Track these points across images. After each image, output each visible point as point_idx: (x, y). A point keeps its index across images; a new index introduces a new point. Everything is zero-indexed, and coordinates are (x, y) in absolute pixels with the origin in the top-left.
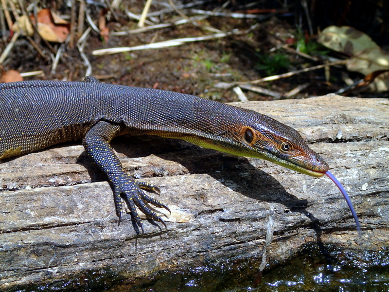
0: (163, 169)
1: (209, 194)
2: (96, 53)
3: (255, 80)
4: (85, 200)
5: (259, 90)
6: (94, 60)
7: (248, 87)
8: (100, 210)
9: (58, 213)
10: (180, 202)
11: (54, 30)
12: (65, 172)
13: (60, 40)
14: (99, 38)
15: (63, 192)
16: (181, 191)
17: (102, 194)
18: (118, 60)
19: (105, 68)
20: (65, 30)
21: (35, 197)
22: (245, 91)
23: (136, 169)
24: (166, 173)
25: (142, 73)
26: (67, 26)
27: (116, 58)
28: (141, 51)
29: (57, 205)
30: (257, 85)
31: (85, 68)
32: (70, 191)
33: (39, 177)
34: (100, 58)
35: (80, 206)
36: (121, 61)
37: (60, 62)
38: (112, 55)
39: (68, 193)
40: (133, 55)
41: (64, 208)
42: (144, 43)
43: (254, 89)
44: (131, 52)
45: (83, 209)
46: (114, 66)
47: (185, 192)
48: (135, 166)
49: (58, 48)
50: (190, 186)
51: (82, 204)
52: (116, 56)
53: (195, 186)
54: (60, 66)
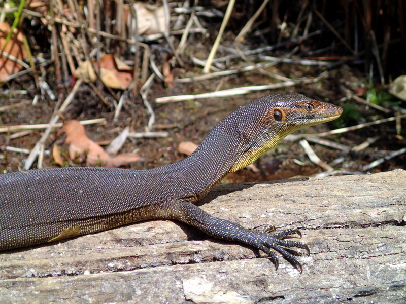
0: (223, 253)
1: (270, 280)
2: (159, 100)
3: (322, 132)
4: (143, 285)
5: (327, 143)
6: (157, 108)
7: (315, 140)
8: (158, 297)
9: (117, 299)
10: (241, 288)
11: (117, 76)
12: (124, 256)
13: (123, 87)
14: (163, 84)
15: (122, 277)
16: (242, 277)
17: (161, 280)
18: (181, 108)
19: (169, 116)
20: (129, 76)
21: (93, 283)
22: (312, 144)
23: (196, 253)
24: (226, 257)
25: (206, 123)
26: (131, 72)
27: (180, 106)
28: (205, 99)
29: (116, 292)
30: (325, 138)
31: (148, 116)
32: (129, 276)
33: (97, 261)
34: (163, 105)
35: (139, 292)
36: (184, 109)
37: (123, 109)
38: (176, 103)
39: (126, 278)
40: (197, 103)
41: (122, 294)
42: (209, 91)
43: (322, 142)
44: (195, 100)
45: (142, 295)
46: (177, 114)
47: (245, 278)
48: (195, 250)
49: (121, 95)
50: (250, 272)
51: (141, 290)
52: (180, 104)
53: (255, 272)
54: (123, 113)
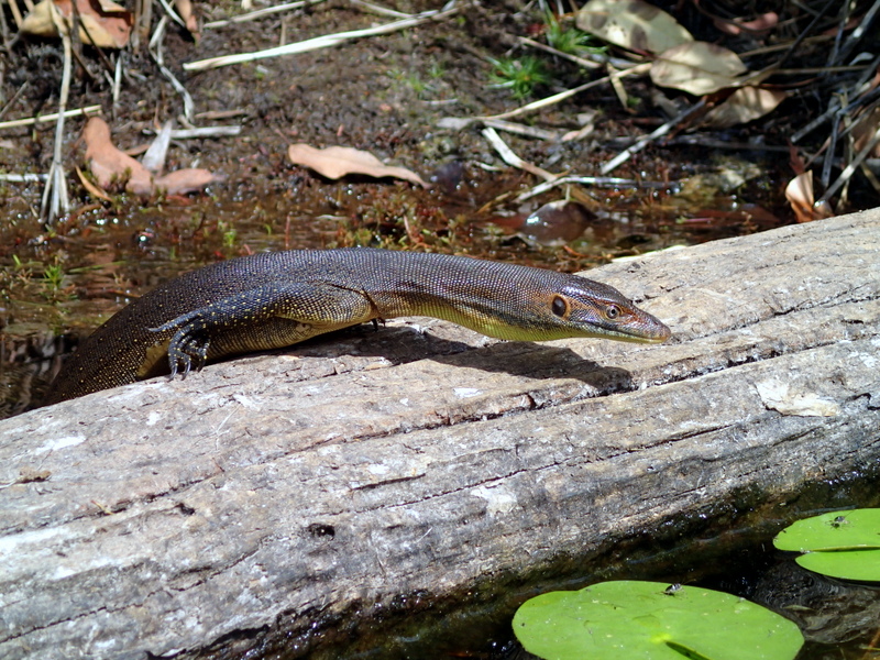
0: (781, 344)
1: (847, 374)
2: (189, 67)
4: (716, 395)
6: (186, 78)
7: (501, 126)
8: (736, 408)
9: (693, 416)
10: (818, 388)
11: (101, 24)
12: (679, 359)
14: (186, 35)
15: (691, 387)
16: (816, 373)
17: (732, 385)
18: (235, 78)
19: (217, 94)
20: (122, 23)
21: (663, 398)
23: (754, 346)
24: (785, 348)
26: (125, 16)
27: (231, 75)
29: (690, 407)
30: (513, 120)
31: (179, 97)
32: (698, 384)
33: (653, 369)
35: (714, 405)
36: (241, 80)
38: (221, 68)
39: (695, 387)
41: (698, 410)
45: (717, 408)
47: (821, 374)
48: (752, 343)
49: (116, 57)
50: (824, 365)
51: (715, 401)
52: (229, 70)
53: (829, 365)
54: (127, 93)
